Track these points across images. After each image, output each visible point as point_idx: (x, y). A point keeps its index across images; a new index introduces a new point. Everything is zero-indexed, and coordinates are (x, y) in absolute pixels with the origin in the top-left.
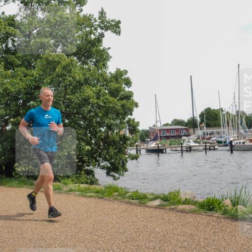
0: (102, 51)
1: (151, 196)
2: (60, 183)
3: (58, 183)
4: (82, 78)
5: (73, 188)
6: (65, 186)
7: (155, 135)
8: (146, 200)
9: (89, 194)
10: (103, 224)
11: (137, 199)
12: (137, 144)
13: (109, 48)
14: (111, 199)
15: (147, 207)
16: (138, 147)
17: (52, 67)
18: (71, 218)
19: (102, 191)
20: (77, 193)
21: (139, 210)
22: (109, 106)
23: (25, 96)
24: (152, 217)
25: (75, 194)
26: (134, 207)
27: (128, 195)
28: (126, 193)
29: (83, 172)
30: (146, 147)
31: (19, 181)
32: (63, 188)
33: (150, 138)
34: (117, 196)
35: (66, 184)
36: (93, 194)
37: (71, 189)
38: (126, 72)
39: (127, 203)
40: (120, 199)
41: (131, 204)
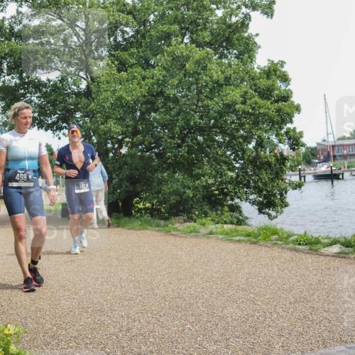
0: (247, 39)
1: (326, 241)
2: (196, 224)
3: (192, 224)
4: (222, 77)
5: (214, 230)
6: (202, 227)
7: (326, 153)
8: (319, 246)
9: (237, 238)
10: (260, 279)
11: (306, 245)
12: (300, 167)
13: (257, 35)
14: (269, 245)
15: (322, 255)
16: (302, 172)
17: (178, 64)
18: (215, 270)
19: (254, 233)
20: (221, 237)
21: (310, 259)
22: (260, 113)
23: (144, 106)
24: (329, 269)
25: (218, 239)
26: (303, 256)
27: (292, 238)
28: (289, 236)
29: (226, 209)
30: (313, 171)
31: (141, 221)
32: (200, 230)
33: (319, 159)
34: (276, 240)
35: (203, 225)
36: (242, 238)
37: (212, 231)
38: (282, 63)
39: (292, 250)
40: (281, 244)
41: (296, 250)
